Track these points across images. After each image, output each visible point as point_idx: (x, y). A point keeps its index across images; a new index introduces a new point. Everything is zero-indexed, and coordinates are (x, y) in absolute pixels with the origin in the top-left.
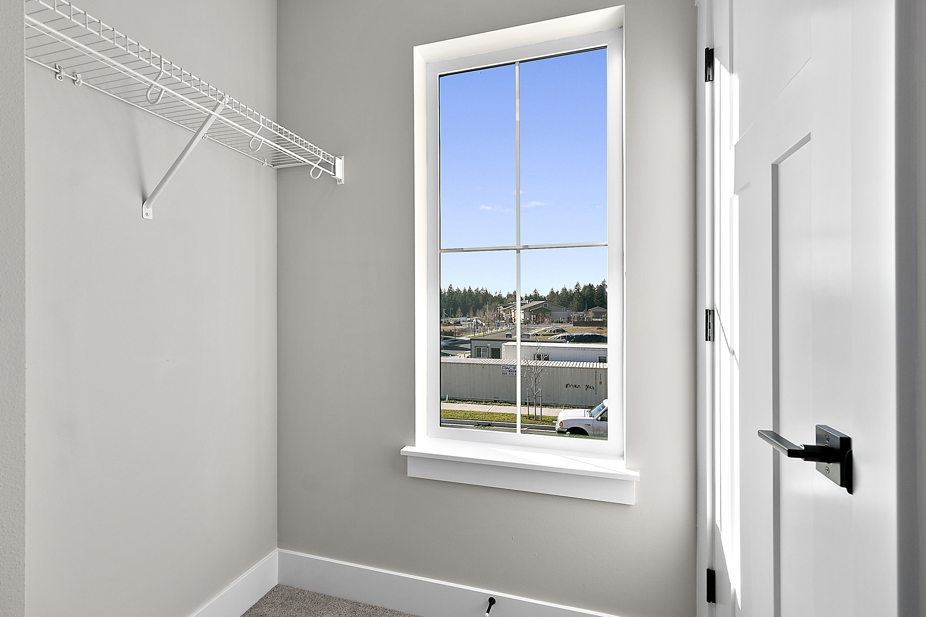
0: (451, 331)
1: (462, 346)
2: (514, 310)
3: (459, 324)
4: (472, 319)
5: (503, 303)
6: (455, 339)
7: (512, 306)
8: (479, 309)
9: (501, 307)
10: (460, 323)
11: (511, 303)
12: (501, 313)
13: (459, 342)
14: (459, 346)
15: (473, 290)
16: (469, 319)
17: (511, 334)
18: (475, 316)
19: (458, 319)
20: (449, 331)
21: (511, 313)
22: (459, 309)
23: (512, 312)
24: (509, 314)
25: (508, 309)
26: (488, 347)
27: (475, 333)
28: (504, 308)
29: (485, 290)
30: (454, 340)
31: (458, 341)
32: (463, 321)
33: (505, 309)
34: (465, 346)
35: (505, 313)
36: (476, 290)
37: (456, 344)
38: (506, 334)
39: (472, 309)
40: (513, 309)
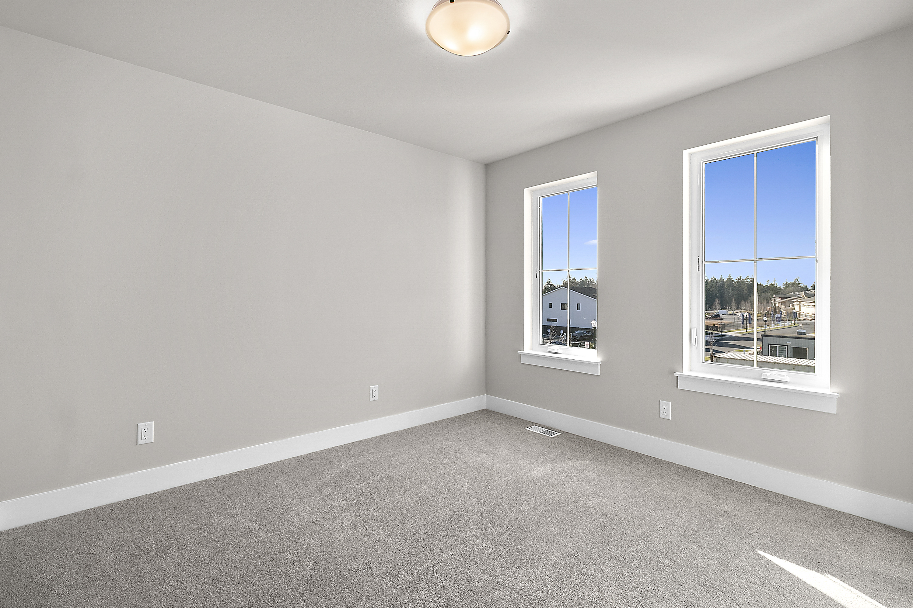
0: (714, 325)
1: (732, 342)
2: (798, 303)
3: (718, 318)
4: (734, 312)
5: (779, 293)
6: (721, 334)
7: (794, 298)
8: (745, 301)
9: (777, 298)
10: (720, 317)
11: (793, 294)
12: (777, 305)
13: (727, 338)
14: (729, 342)
15: (735, 279)
16: (731, 312)
17: (805, 332)
18: (738, 308)
19: (716, 312)
20: (712, 325)
21: (793, 306)
22: (717, 301)
23: (795, 305)
24: (790, 307)
25: (789, 300)
26: (787, 346)
27: (746, 328)
28: (781, 299)
29: (751, 279)
30: (720, 336)
31: (725, 337)
32: (723, 314)
33: (784, 301)
34: (737, 343)
35: (784, 306)
36: (738, 278)
37: (726, 339)
38: (797, 331)
39: (734, 301)
40: (797, 301)
